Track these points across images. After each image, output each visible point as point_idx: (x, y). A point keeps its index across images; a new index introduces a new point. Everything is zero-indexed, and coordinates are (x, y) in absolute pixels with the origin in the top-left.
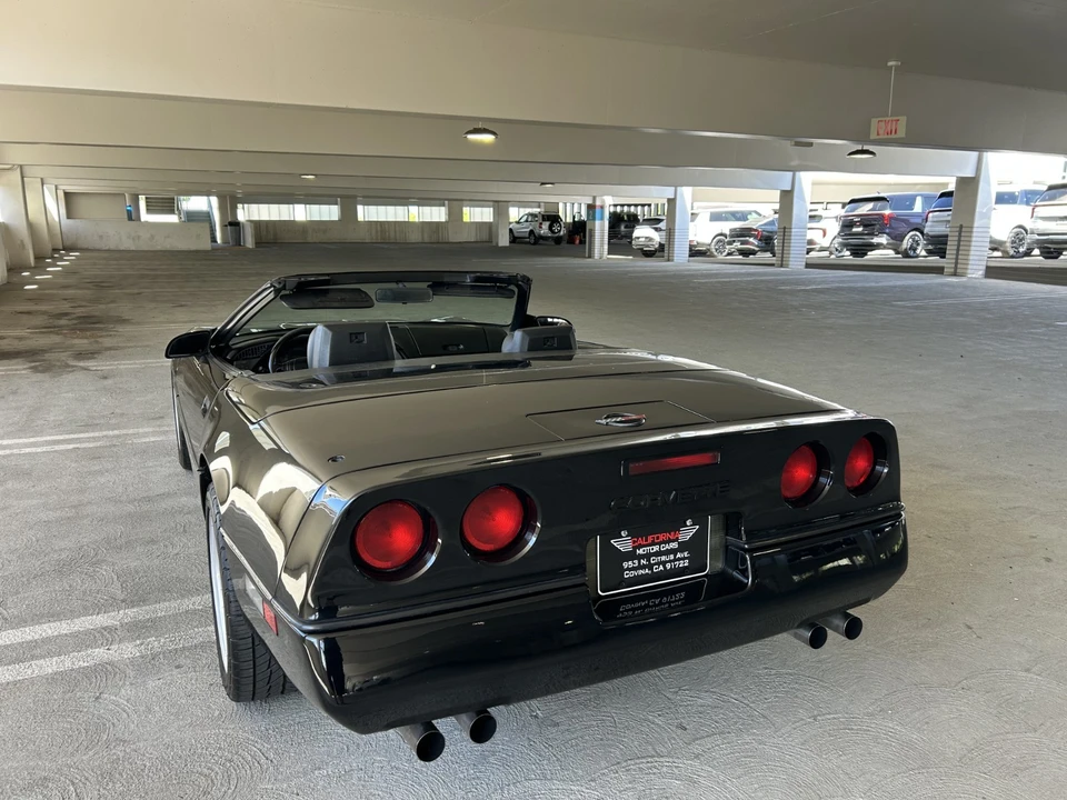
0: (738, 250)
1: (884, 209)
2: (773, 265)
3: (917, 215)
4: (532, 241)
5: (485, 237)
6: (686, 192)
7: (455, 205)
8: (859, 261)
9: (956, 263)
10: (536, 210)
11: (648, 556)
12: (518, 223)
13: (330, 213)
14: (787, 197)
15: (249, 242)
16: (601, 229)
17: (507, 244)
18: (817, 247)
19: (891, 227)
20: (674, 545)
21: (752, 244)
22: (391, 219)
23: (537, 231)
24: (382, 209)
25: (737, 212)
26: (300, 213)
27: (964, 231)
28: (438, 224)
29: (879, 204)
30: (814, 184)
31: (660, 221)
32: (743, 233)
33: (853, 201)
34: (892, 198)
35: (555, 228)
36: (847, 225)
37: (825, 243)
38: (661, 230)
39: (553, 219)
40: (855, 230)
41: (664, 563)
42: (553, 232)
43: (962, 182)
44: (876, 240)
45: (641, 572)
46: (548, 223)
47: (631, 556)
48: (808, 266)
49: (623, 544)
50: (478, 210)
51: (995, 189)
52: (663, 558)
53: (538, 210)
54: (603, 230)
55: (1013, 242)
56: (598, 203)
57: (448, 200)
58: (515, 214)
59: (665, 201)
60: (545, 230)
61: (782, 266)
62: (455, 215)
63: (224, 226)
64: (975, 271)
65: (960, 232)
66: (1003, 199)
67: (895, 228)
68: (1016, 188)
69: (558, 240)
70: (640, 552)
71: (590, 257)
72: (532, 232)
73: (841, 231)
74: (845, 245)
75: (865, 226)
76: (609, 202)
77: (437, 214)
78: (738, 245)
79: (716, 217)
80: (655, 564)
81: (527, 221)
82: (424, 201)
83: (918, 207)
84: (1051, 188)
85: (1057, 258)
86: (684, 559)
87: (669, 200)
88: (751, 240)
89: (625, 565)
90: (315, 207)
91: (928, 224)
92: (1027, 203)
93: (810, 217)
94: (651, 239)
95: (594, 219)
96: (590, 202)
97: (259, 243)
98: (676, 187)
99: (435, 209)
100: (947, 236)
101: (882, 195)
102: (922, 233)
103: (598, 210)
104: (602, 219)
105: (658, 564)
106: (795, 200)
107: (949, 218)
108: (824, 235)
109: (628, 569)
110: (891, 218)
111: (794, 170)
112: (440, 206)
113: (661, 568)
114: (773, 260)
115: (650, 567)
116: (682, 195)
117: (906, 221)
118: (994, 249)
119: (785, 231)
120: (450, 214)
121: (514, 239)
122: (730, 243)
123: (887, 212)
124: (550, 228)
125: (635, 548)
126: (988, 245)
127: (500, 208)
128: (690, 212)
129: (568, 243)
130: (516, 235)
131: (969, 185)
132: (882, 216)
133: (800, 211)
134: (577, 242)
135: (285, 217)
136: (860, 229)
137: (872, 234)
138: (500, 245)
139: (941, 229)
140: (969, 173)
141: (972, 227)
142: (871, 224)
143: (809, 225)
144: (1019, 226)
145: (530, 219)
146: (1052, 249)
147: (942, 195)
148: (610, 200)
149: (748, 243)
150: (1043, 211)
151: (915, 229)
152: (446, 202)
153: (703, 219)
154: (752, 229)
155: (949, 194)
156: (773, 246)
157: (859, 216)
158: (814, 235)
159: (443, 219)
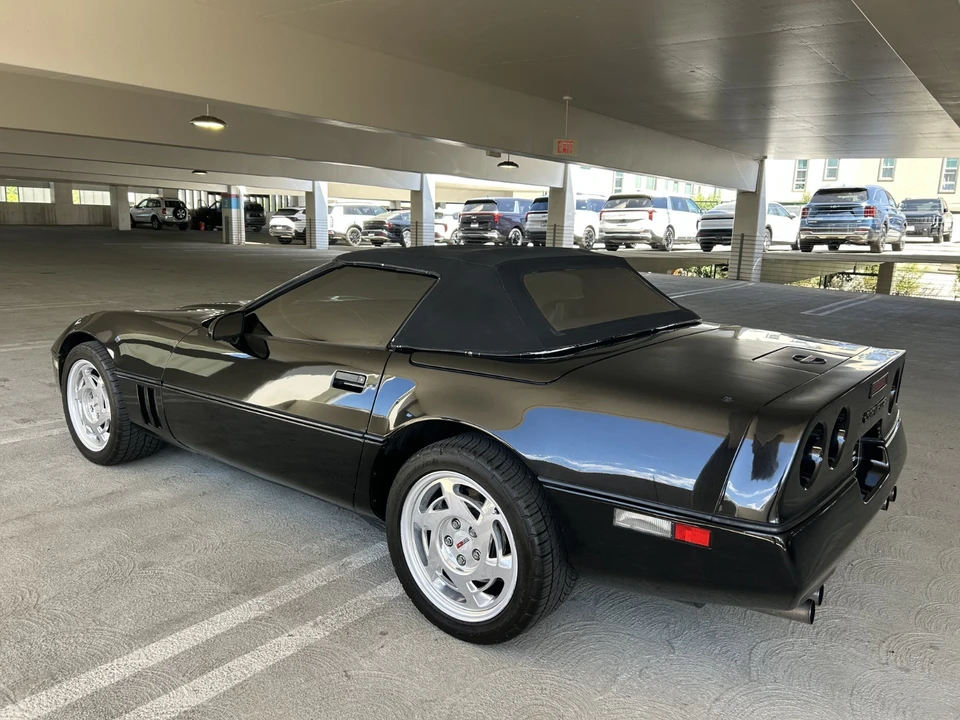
0: (372, 240)
1: (494, 210)
3: (516, 216)
4: (156, 226)
5: (99, 219)
6: (323, 187)
7: (63, 187)
10: (154, 196)
12: (137, 207)
14: (417, 196)
16: (237, 217)
17: (129, 228)
18: (441, 239)
19: (500, 225)
21: (384, 235)
23: (160, 216)
25: (366, 207)
27: (558, 229)
28: (42, 206)
29: (488, 205)
30: (437, 187)
31: (297, 211)
32: (376, 226)
33: (468, 203)
34: (499, 201)
35: (181, 214)
36: (466, 222)
37: (447, 235)
38: (297, 220)
39: (178, 206)
40: (472, 226)
42: (178, 218)
43: (554, 191)
44: (489, 235)
46: (172, 209)
50: (88, 192)
51: (576, 198)
53: (159, 196)
54: (239, 218)
55: (586, 238)
56: (233, 192)
57: (55, 181)
58: (134, 198)
59: (304, 194)
60: (169, 215)
62: (63, 197)
65: (555, 230)
66: (580, 205)
67: (502, 225)
68: (585, 198)
69: (183, 226)
71: (228, 243)
72: (154, 217)
73: (461, 226)
74: (462, 238)
75: (480, 223)
76: (243, 191)
77: (42, 196)
78: (372, 236)
79: (349, 211)
81: (147, 206)
82: (24, 181)
83: (517, 210)
84: (612, 198)
85: (615, 249)
87: (307, 193)
88: (384, 231)
91: (528, 223)
92: (597, 211)
93: (436, 213)
94: (288, 228)
95: (230, 207)
96: (223, 189)
98: (314, 181)
99: (37, 190)
100: (545, 233)
101: (490, 198)
102: (520, 230)
103: (233, 200)
104: (238, 207)
106: (424, 199)
107: (546, 219)
108: (446, 229)
110: (500, 217)
111: (422, 173)
112: (44, 187)
116: (320, 190)
117: (509, 220)
118: (575, 243)
119: (417, 227)
120: (57, 195)
121: (135, 223)
122: (365, 234)
123: (496, 212)
124: (174, 214)
126: (573, 239)
127: (118, 191)
128: (327, 205)
129: (193, 228)
130: (136, 219)
131: (559, 193)
132: (493, 215)
133: (428, 208)
134: (203, 228)
136: (477, 226)
137: (486, 230)
138: (121, 229)
139: (538, 227)
140: (559, 185)
141: (563, 226)
142: (485, 221)
143: (437, 221)
144: (590, 226)
145: (151, 204)
146: (612, 242)
147: (537, 201)
148: (243, 190)
149: (381, 234)
150: (607, 216)
151: (516, 227)
152: (52, 183)
153: (338, 212)
154: (383, 223)
155: (543, 201)
156: (402, 238)
157: (474, 215)
158: (439, 229)
159: (48, 200)
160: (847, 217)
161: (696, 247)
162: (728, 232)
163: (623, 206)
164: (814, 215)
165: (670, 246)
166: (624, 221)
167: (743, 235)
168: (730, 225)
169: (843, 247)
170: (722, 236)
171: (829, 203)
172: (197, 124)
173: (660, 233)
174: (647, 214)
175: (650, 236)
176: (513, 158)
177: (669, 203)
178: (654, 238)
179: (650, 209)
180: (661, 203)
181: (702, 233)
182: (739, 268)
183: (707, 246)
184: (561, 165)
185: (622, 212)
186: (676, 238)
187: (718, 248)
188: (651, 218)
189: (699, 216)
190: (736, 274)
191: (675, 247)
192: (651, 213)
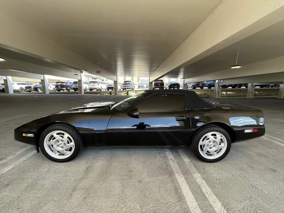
1: (64, 84)
3: (69, 85)
6: (10, 78)
8: (59, 92)
9: (80, 92)
14: (43, 81)
18: (50, 90)
27: (80, 87)
29: (62, 83)
32: (29, 87)
33: (57, 82)
34: (65, 82)
36: (57, 86)
43: (79, 80)
48: (50, 93)
51: (83, 82)
55: (85, 89)
61: (44, 94)
64: (83, 93)
67: (66, 87)
68: (85, 82)
74: (56, 90)
78: (27, 90)
79: (18, 84)
84: (90, 82)
87: (4, 80)
88: (32, 89)
91: (73, 86)
92: (87, 84)
98: (6, 76)
100: (78, 88)
101: (62, 81)
107: (77, 85)
108: (51, 88)
111: (44, 75)
114: (38, 92)
119: (44, 87)
122: (25, 89)
126: (83, 89)
128: (12, 83)
133: (46, 83)
136: (60, 87)
137: (63, 88)
139: (75, 87)
142: (62, 86)
143: (48, 86)
144: (86, 87)
146: (91, 90)
147: (74, 82)
150: (90, 85)
151: (69, 87)
153: (15, 84)
154: (31, 87)
155: (76, 82)
156: (38, 90)
157: (59, 85)
158: (49, 88)
160: (129, 85)
161: (106, 90)
162: (113, 88)
163: (92, 83)
164: (124, 85)
165: (102, 90)
166: (93, 86)
167: (115, 88)
168: (113, 86)
169: (126, 89)
170: (112, 88)
171: (126, 83)
173: (100, 88)
177: (100, 83)
181: (107, 88)
183: (108, 90)
185: (92, 84)
187: (110, 90)
188: (98, 85)
189: (107, 85)
190: (115, 94)
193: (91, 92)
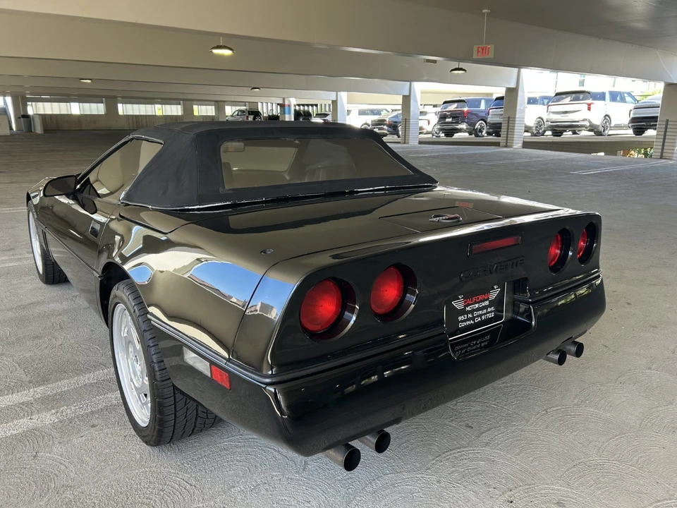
1: (464, 107)
2: (399, 143)
3: (482, 111)
6: (343, 95)
7: (187, 103)
8: (449, 139)
9: (507, 140)
10: (243, 108)
11: (472, 312)
12: (232, 116)
13: (98, 109)
14: (407, 100)
15: (39, 129)
18: (425, 131)
19: (468, 118)
20: (487, 303)
21: (385, 130)
22: (143, 113)
23: (245, 121)
24: (136, 106)
25: (375, 110)
26: (75, 109)
27: (511, 120)
28: (177, 117)
29: (461, 103)
30: (422, 92)
31: (326, 115)
32: (379, 123)
33: (445, 103)
34: (469, 100)
35: (258, 119)
36: (443, 117)
37: (429, 128)
39: (256, 114)
40: (447, 120)
41: (481, 316)
43: (509, 90)
44: (459, 126)
45: (468, 323)
46: (252, 116)
47: (463, 312)
48: (420, 143)
49: (458, 304)
50: (204, 107)
51: (527, 95)
52: (480, 312)
53: (245, 108)
55: (537, 127)
56: (286, 103)
57: (184, 100)
58: (229, 111)
59: (330, 102)
60: (250, 120)
61: (405, 143)
62: (188, 111)
63: (17, 118)
64: (517, 144)
65: (509, 121)
66: (532, 101)
67: (470, 119)
68: (537, 95)
70: (468, 309)
73: (439, 121)
74: (440, 130)
75: (453, 118)
77: (175, 110)
78: (377, 131)
79: (362, 113)
80: (476, 317)
81: (238, 115)
82: (166, 101)
83: (483, 107)
84: (557, 95)
85: (560, 136)
86: (491, 312)
87: (333, 102)
88: (385, 127)
89: (460, 318)
90: (86, 105)
91: (490, 116)
92: (544, 105)
93: (421, 112)
95: (284, 113)
96: (281, 102)
97: (46, 130)
98: (337, 92)
99: (174, 107)
100: (501, 124)
101: (462, 98)
102: (485, 122)
103: (287, 108)
104: (290, 113)
105: (478, 316)
106: (412, 102)
107: (502, 113)
108: (429, 123)
109: (462, 321)
110: (468, 112)
111: (411, 81)
112: (177, 104)
113: (479, 319)
114: (399, 140)
115: (473, 319)
116: (341, 98)
117: (476, 115)
118: (526, 131)
119: (406, 121)
120: (185, 110)
123: (466, 109)
124: (254, 119)
125: (466, 306)
126: (524, 128)
127: (220, 106)
128: (346, 109)
131: (512, 92)
132: (463, 112)
133: (415, 107)
135: (64, 112)
136: (450, 120)
137: (457, 123)
139: (497, 120)
140: (513, 85)
141: (515, 118)
142: (457, 117)
143: (420, 117)
144: (540, 118)
145: (240, 114)
146: (557, 130)
147: (497, 99)
148: (293, 101)
149: (382, 129)
150: (553, 109)
151: (482, 120)
152: (181, 102)
153: (355, 113)
154: (385, 120)
155: (501, 98)
156: (398, 131)
157: (449, 111)
158: (423, 124)
159: (180, 113)
161: (630, 132)
163: (567, 100)
165: (606, 132)
166: (566, 112)
167: (667, 121)
168: (656, 112)
172: (215, 51)
173: (598, 121)
174: (587, 106)
175: (588, 124)
176: (462, 65)
177: (607, 97)
178: (592, 125)
179: (589, 101)
180: (601, 97)
181: (634, 120)
182: (663, 149)
183: (639, 131)
184: (515, 70)
185: (567, 104)
186: (612, 125)
187: (648, 133)
188: (589, 109)
189: (632, 106)
190: (660, 154)
191: (611, 132)
192: (589, 105)
193: (557, 139)
